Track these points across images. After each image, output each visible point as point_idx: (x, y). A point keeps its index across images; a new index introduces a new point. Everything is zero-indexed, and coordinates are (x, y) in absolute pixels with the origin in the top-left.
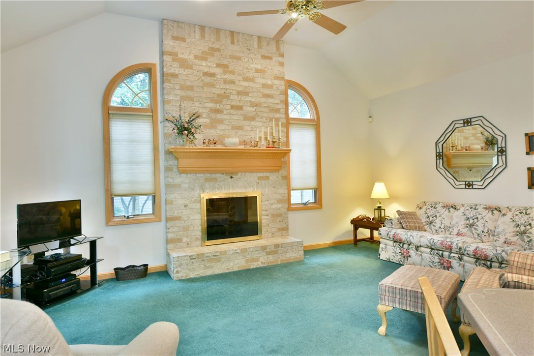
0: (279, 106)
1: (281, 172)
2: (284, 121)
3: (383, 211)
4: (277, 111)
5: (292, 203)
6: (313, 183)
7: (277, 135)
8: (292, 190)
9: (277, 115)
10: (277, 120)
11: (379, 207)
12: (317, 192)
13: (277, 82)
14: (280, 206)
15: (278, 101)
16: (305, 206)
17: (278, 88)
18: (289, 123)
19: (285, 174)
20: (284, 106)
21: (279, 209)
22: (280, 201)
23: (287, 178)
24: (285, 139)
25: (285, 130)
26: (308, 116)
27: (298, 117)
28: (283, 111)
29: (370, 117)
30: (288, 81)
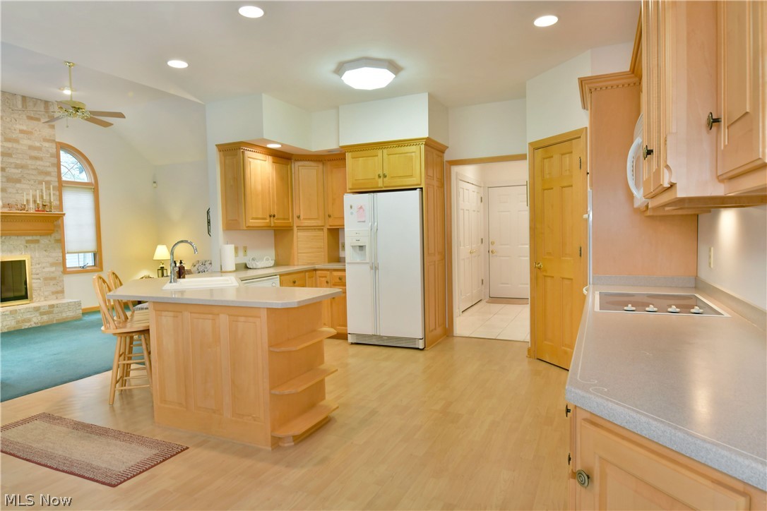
0: (49, 169)
1: (53, 235)
2: (57, 184)
3: (165, 271)
4: (48, 174)
5: (67, 266)
6: (92, 246)
7: (48, 198)
8: (68, 253)
9: (48, 178)
10: (48, 183)
11: (162, 268)
12: (97, 255)
13: (46, 144)
14: (53, 269)
15: (48, 164)
16: (83, 270)
17: (48, 151)
18: (61, 186)
19: (58, 237)
20: (56, 169)
21: (53, 272)
22: (52, 265)
23: (61, 242)
24: (58, 203)
25: (57, 193)
26: (86, 180)
27: (73, 180)
28: (55, 174)
29: (155, 182)
30: (60, 143)
